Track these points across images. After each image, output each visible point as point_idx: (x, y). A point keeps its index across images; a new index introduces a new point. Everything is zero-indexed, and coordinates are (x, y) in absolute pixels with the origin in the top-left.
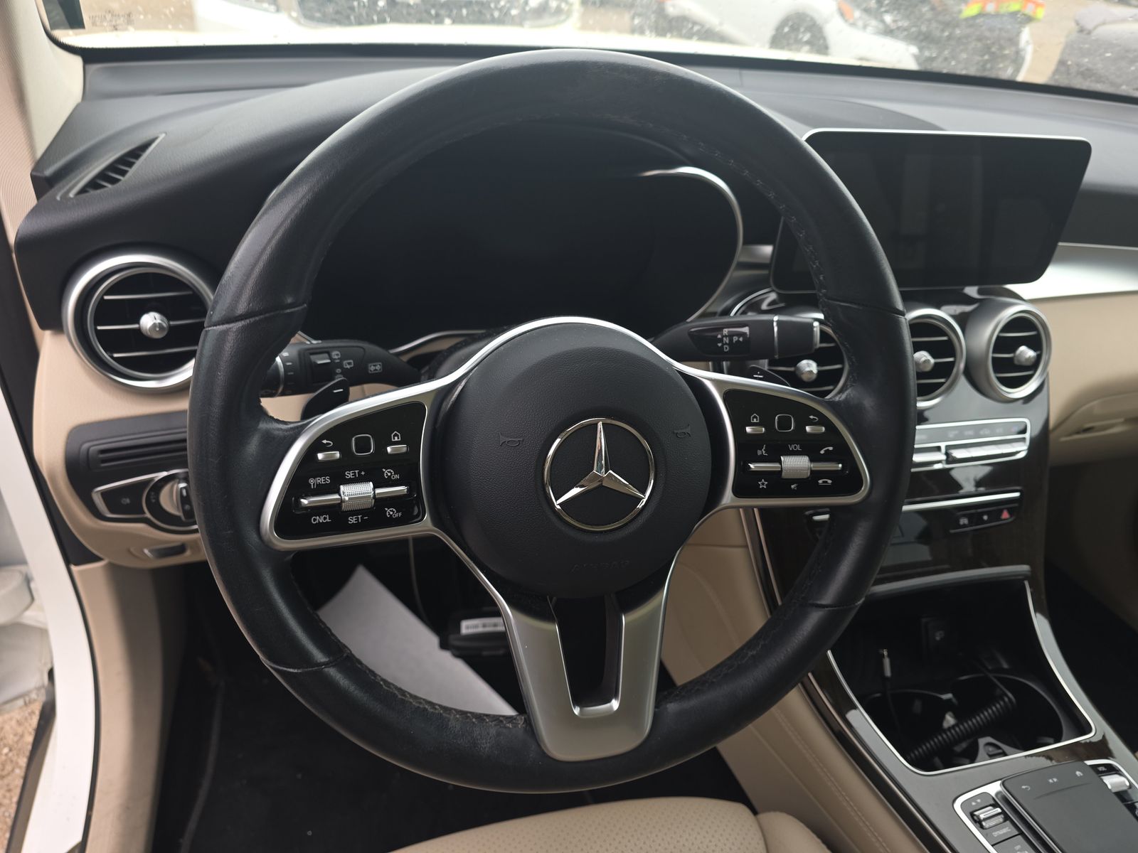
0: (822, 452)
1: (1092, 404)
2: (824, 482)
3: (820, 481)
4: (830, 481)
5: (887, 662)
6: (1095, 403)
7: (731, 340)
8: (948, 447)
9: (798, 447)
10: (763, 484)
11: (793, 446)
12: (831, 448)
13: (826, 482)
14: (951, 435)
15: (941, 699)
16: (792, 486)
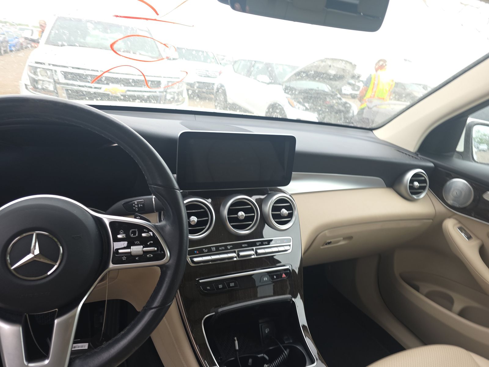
0: (148, 244)
1: (325, 232)
2: (149, 256)
3: (148, 256)
4: (152, 255)
5: (236, 342)
6: (326, 231)
7: (138, 206)
8: (256, 249)
9: (139, 242)
10: (124, 258)
11: (136, 242)
12: (152, 242)
13: (151, 256)
14: (258, 244)
15: (258, 357)
16: (137, 258)
